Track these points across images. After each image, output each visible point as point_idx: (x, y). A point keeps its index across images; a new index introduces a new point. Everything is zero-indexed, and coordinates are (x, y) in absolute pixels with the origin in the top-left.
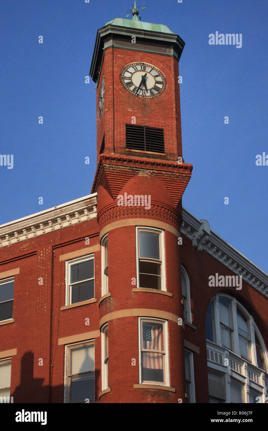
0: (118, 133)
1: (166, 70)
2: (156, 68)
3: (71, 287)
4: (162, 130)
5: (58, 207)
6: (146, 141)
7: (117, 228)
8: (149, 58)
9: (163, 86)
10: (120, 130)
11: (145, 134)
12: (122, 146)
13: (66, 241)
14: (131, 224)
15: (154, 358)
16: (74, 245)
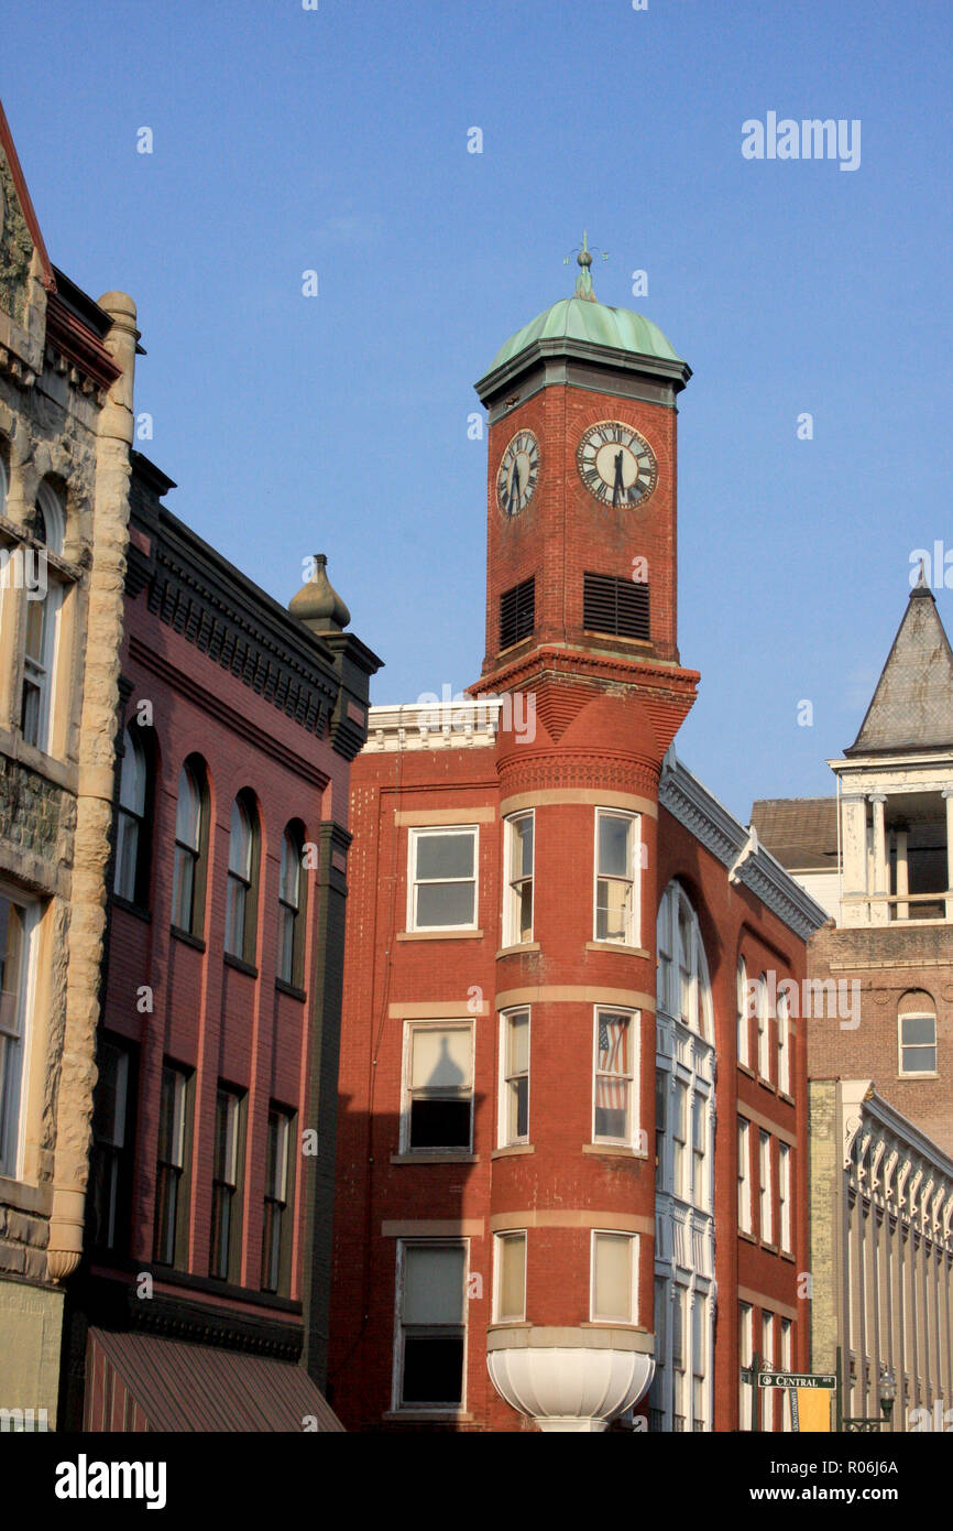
0: (570, 593)
1: (658, 440)
2: (640, 435)
3: (416, 887)
4: (646, 585)
5: (406, 708)
6: (618, 611)
7: (558, 806)
8: (629, 412)
9: (651, 481)
10: (573, 585)
11: (617, 594)
12: (577, 623)
13: (415, 783)
14: (588, 802)
15: (610, 1085)
16: (430, 795)
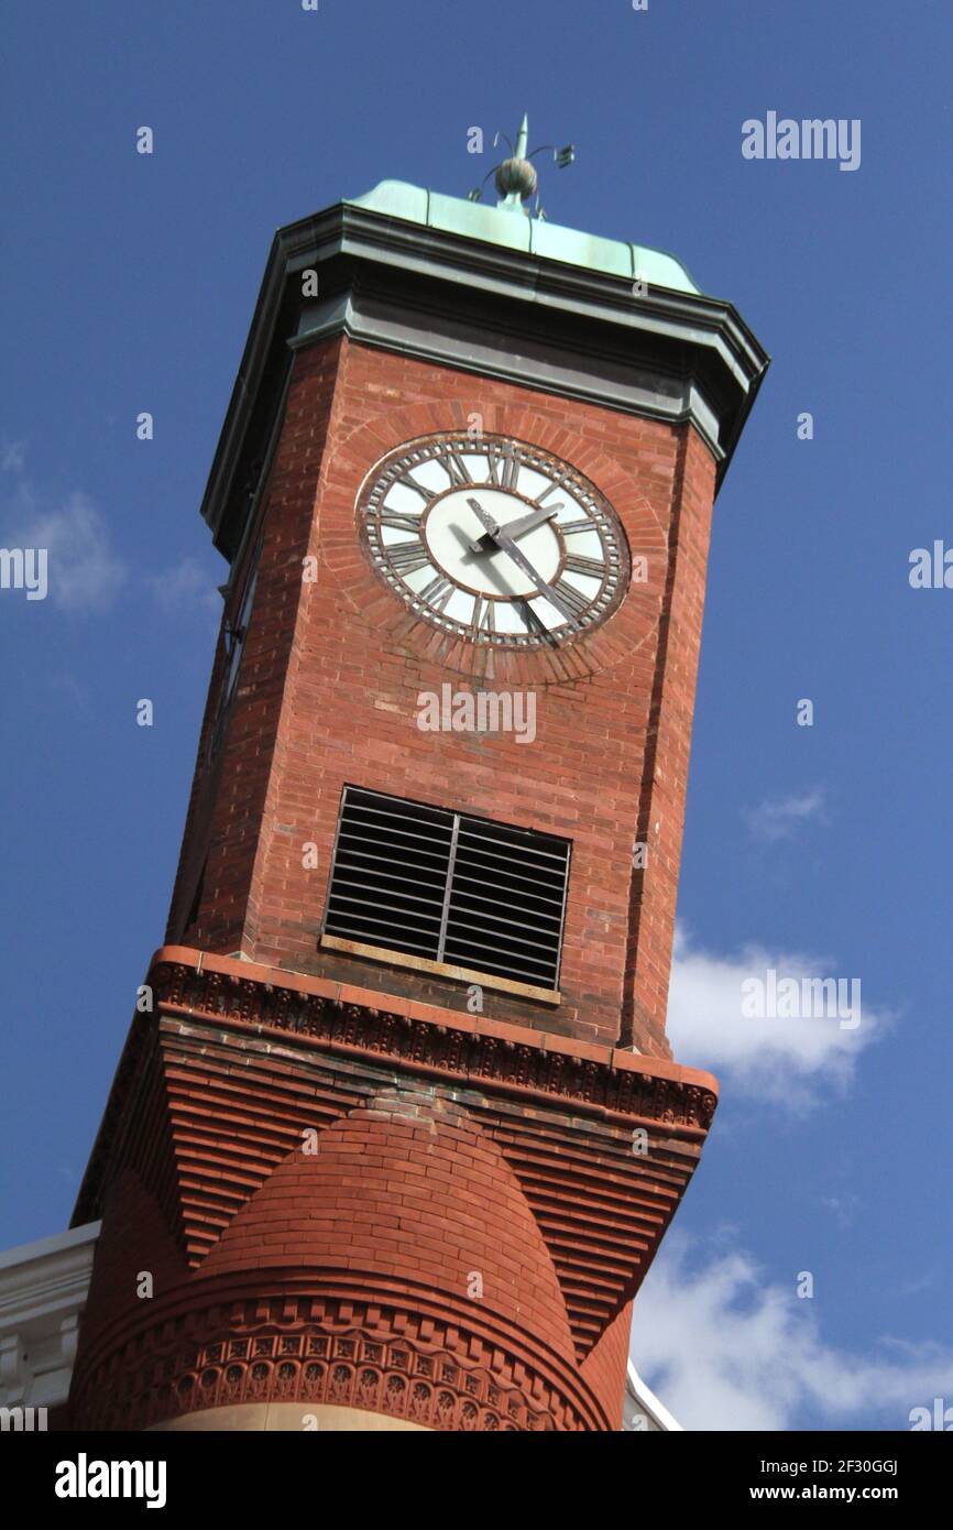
0: (287, 834)
1: (636, 495)
2: (579, 478)
4: (560, 845)
6: (452, 903)
8: (547, 421)
9: (603, 590)
10: (303, 816)
11: (452, 858)
12: (298, 917)
